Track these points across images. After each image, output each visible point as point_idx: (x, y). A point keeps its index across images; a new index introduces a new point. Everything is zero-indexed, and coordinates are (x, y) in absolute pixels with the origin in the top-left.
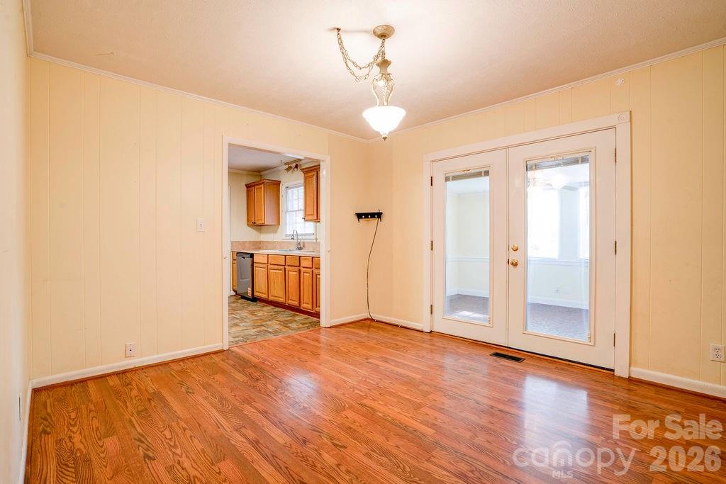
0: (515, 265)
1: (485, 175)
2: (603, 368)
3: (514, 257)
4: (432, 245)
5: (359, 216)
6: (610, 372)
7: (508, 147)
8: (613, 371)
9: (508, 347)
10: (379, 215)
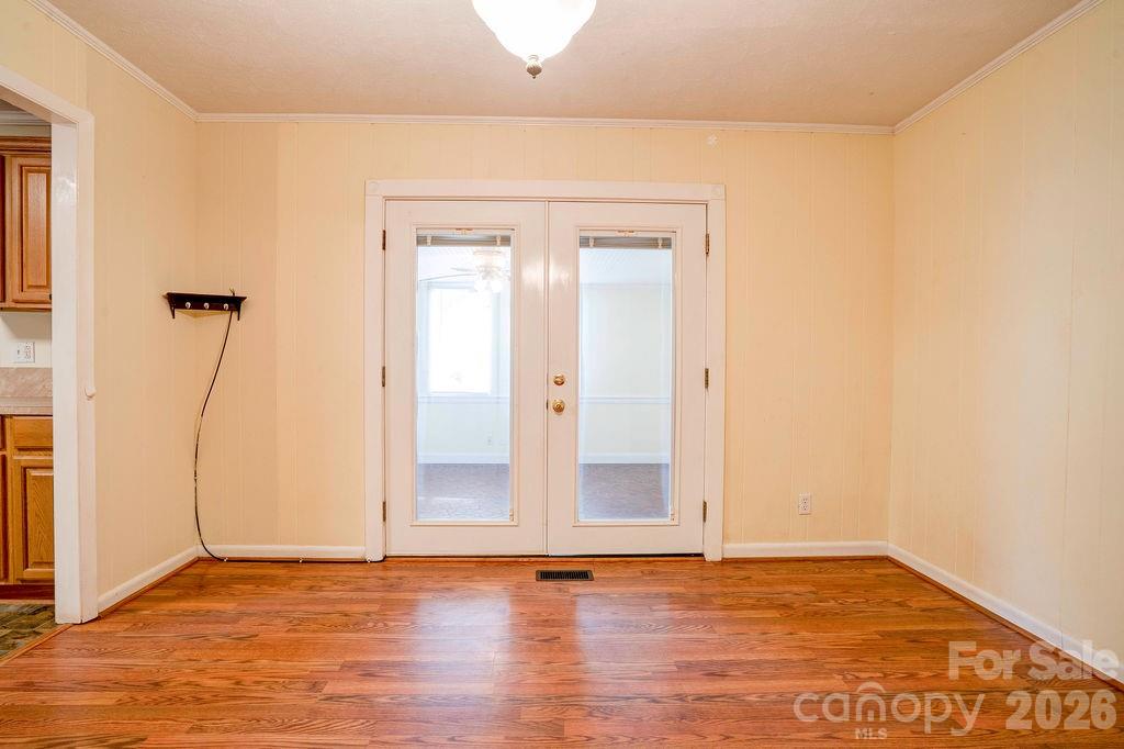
0: (559, 409)
1: (502, 245)
2: (690, 555)
3: (558, 395)
4: (384, 377)
5: (177, 301)
6: (699, 558)
7: (550, 200)
8: (701, 555)
9: (544, 556)
10: (235, 303)
